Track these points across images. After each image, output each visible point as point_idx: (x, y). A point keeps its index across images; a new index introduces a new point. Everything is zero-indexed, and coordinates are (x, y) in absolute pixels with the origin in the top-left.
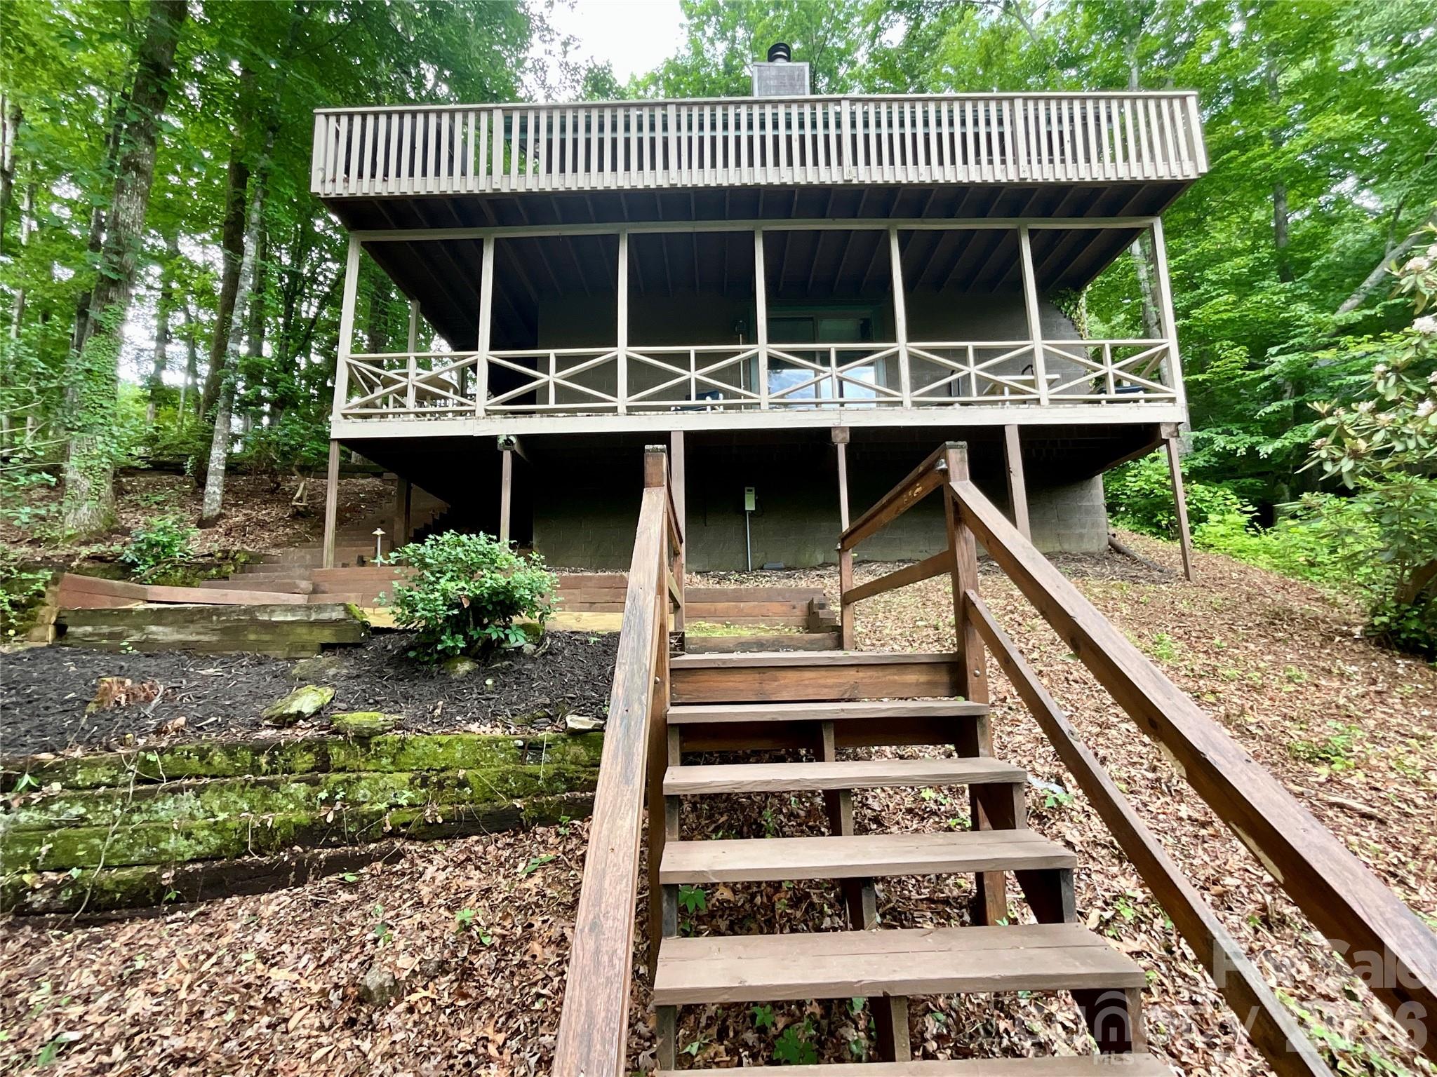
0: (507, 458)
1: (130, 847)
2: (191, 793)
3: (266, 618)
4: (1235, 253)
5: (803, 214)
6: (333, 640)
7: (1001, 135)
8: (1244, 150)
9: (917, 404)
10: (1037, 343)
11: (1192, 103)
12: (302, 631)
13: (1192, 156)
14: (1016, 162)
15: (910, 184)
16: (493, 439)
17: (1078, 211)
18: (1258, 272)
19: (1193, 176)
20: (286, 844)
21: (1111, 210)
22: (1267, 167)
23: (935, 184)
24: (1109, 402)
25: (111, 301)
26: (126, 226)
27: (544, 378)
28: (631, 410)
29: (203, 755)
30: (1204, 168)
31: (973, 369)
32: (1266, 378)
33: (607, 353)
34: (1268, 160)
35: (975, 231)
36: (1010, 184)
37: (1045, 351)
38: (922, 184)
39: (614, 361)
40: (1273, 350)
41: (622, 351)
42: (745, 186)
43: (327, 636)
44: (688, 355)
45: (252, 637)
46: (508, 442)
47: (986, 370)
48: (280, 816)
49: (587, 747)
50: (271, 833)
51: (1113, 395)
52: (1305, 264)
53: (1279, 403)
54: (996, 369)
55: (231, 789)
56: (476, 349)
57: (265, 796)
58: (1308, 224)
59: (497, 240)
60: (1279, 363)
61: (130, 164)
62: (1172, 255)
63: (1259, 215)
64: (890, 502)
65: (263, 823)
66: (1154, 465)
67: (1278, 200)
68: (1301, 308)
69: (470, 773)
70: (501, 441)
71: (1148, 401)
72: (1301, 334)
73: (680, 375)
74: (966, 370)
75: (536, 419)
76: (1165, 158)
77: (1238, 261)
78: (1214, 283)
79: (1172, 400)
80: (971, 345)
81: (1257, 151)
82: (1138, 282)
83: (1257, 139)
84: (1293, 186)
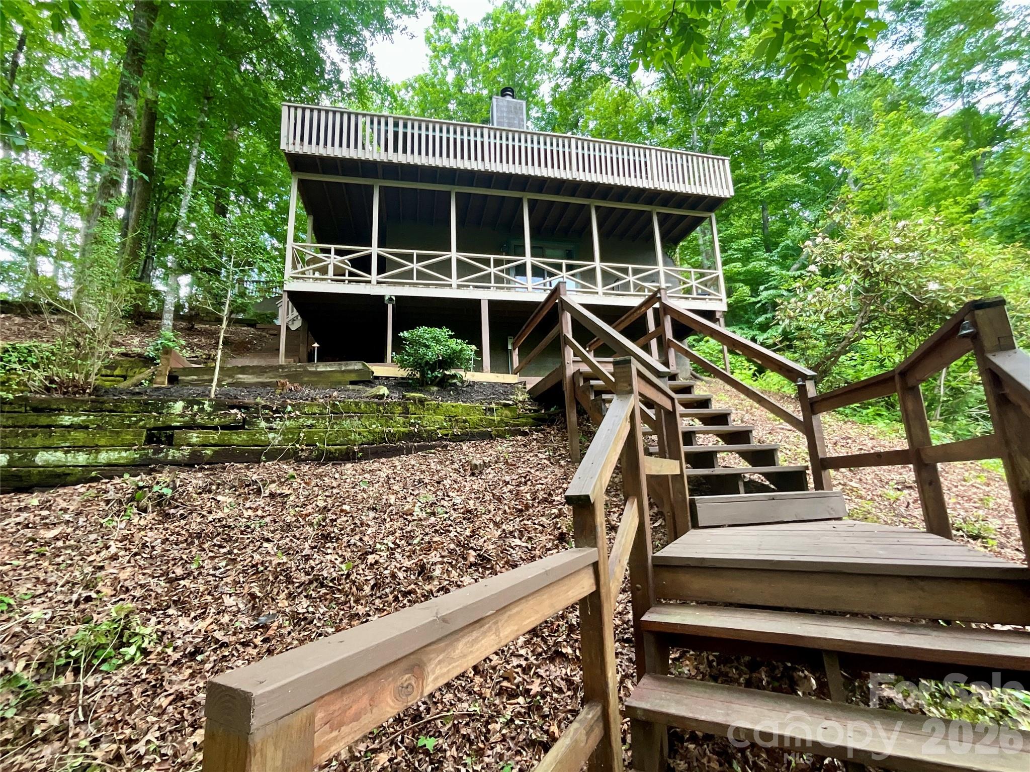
0: (390, 307)
1: (336, 437)
2: (356, 418)
3: (314, 369)
4: (746, 236)
5: (549, 192)
6: (357, 379)
7: (646, 162)
8: (748, 183)
9: (604, 294)
10: (661, 268)
11: (727, 163)
12: (339, 375)
13: (727, 187)
14: (653, 179)
15: (604, 184)
16: (382, 297)
17: (679, 206)
18: (755, 247)
19: (728, 196)
20: (399, 440)
21: (693, 207)
22: (758, 193)
23: (616, 185)
24: (694, 299)
25: (112, 196)
26: (121, 150)
27: (411, 266)
28: (459, 287)
29: (356, 404)
30: (732, 194)
31: (631, 278)
32: (759, 302)
33: (446, 255)
34: (759, 190)
35: (630, 210)
36: (650, 189)
37: (665, 273)
38: (610, 184)
39: (450, 259)
40: (762, 288)
41: (454, 255)
42: (523, 175)
43: (354, 377)
44: (489, 260)
45: (306, 379)
46: (390, 299)
47: (638, 279)
48: (395, 429)
49: (510, 411)
50: (393, 435)
51: (695, 296)
52: (776, 245)
53: (764, 316)
54: (644, 279)
55: (373, 417)
56: (371, 246)
57: (387, 421)
58: (778, 224)
59: (380, 187)
60: (764, 295)
61: (123, 110)
62: (719, 232)
63: (755, 216)
64: (626, 319)
65: (390, 431)
66: (707, 345)
67: (764, 209)
68: (774, 268)
69: (468, 418)
70: (387, 298)
71: (710, 299)
72: (775, 280)
73: (484, 270)
74: (628, 279)
75: (407, 288)
76: (717, 186)
77: (747, 240)
78: (735, 250)
79: (721, 300)
80: (630, 266)
81: (753, 185)
82: (698, 245)
83: (754, 179)
84: (770, 204)
